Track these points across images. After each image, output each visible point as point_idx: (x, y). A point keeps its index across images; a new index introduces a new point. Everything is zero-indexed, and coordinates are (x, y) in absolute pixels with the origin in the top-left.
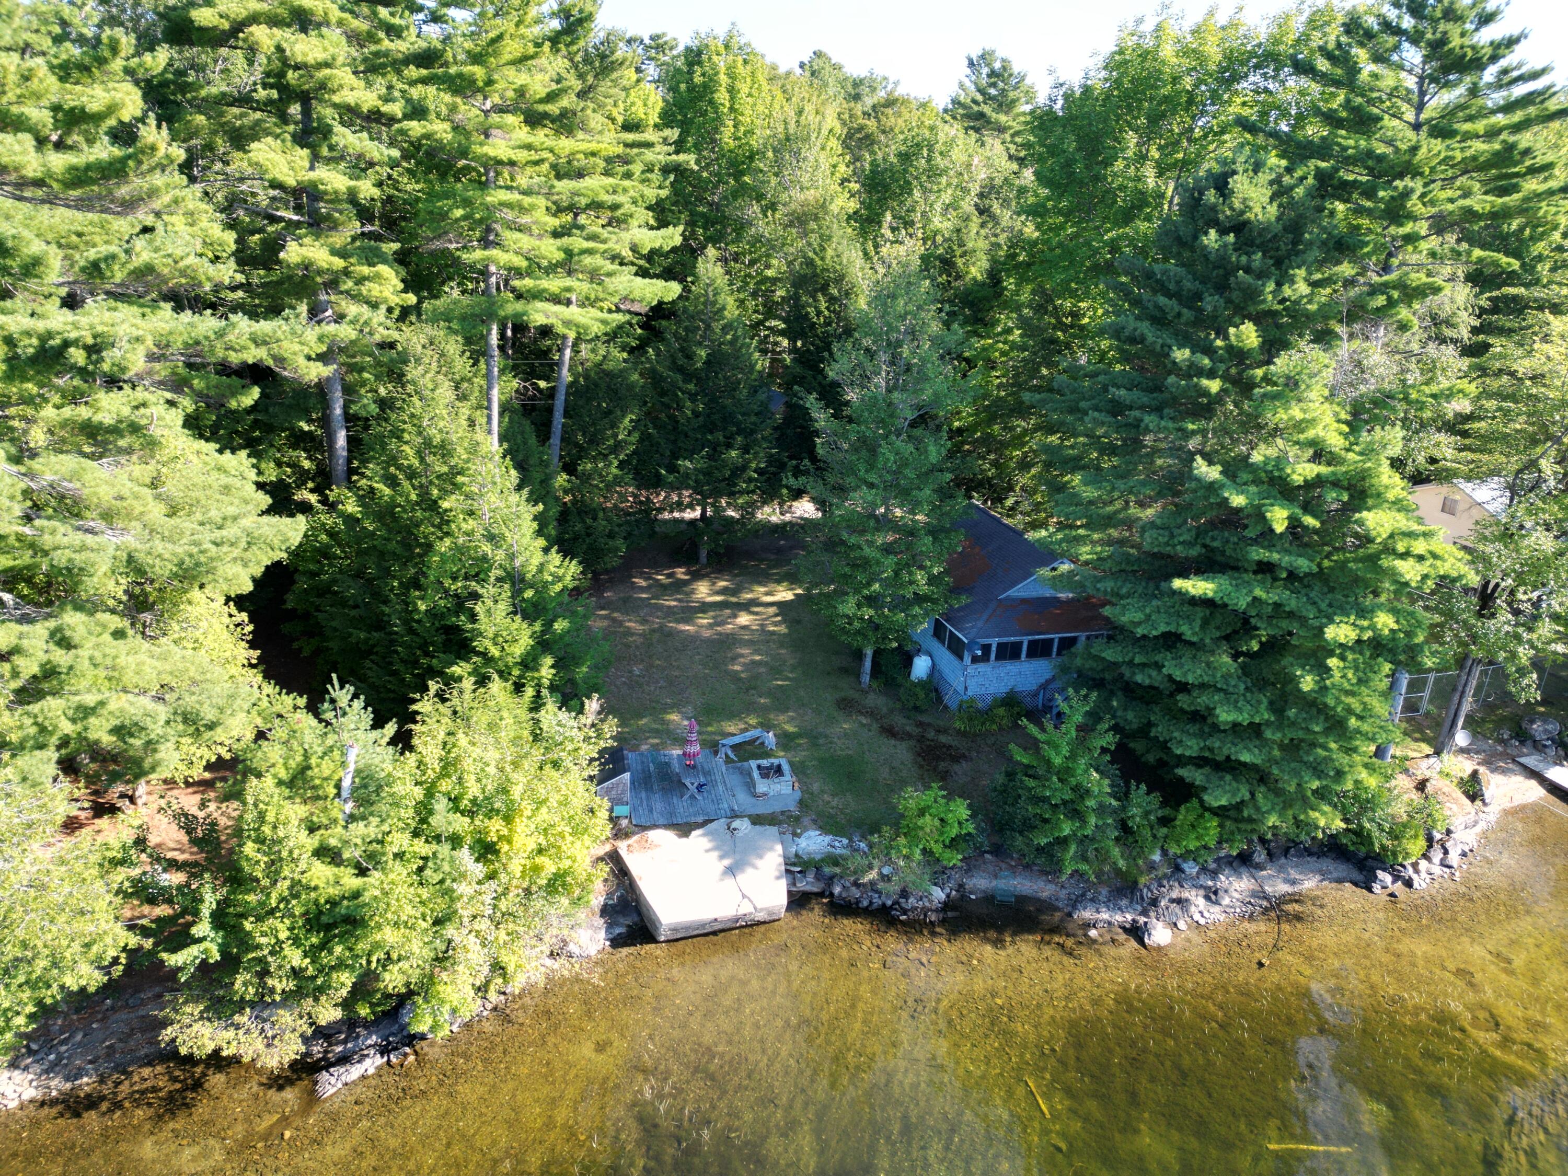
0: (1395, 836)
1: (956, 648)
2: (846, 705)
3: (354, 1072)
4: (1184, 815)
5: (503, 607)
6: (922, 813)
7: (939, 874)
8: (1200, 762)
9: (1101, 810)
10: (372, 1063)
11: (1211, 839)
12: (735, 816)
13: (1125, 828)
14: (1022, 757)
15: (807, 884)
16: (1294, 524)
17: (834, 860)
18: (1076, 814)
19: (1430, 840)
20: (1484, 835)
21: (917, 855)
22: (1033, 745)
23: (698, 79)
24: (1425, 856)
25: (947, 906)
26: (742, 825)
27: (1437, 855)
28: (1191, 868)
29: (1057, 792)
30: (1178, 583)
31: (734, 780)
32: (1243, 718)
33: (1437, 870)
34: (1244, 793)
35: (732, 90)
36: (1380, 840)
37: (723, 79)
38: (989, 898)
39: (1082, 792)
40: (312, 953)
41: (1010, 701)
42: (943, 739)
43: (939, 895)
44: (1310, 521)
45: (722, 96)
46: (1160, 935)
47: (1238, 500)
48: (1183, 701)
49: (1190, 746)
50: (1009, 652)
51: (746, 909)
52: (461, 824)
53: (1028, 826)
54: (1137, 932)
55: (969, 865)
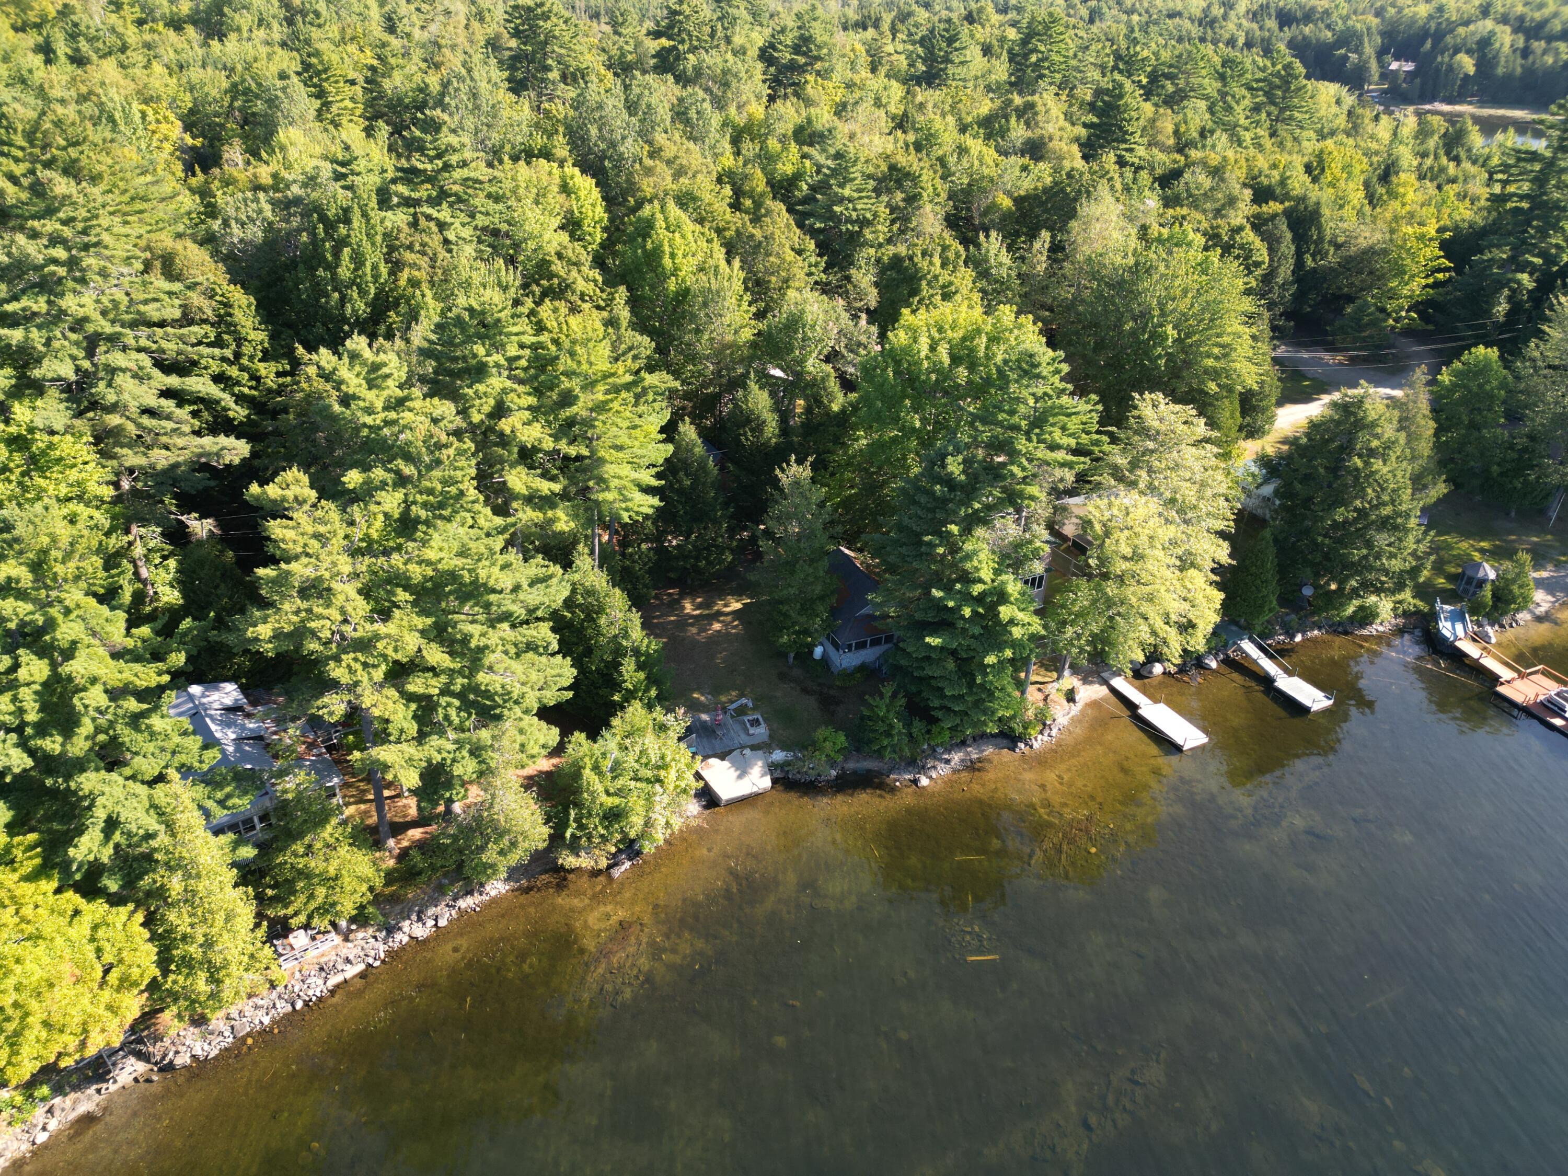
0: (1025, 728)
1: (837, 646)
2: (782, 677)
3: (623, 868)
4: (935, 729)
5: (632, 667)
6: (825, 740)
7: (833, 764)
8: (941, 708)
9: (900, 733)
10: (627, 864)
11: (947, 739)
12: (742, 747)
13: (910, 735)
14: (866, 712)
15: (778, 774)
16: (975, 613)
17: (787, 763)
18: (888, 734)
19: (1044, 725)
20: (1072, 719)
21: (824, 758)
22: (871, 707)
23: (649, 246)
24: (1041, 733)
25: (837, 777)
26: (747, 752)
27: (1046, 732)
28: (940, 750)
29: (881, 727)
30: (928, 640)
31: (737, 727)
32: (956, 693)
33: (1046, 738)
34: (958, 721)
35: (673, 256)
36: (1019, 729)
37: (667, 249)
38: (855, 772)
39: (891, 726)
40: (606, 828)
41: (862, 668)
42: (832, 692)
43: (834, 773)
44: (981, 610)
45: (667, 262)
46: (924, 781)
47: (951, 604)
48: (933, 682)
49: (936, 703)
50: (861, 646)
51: (755, 789)
52: (649, 774)
53: (870, 742)
54: (915, 782)
55: (846, 759)
